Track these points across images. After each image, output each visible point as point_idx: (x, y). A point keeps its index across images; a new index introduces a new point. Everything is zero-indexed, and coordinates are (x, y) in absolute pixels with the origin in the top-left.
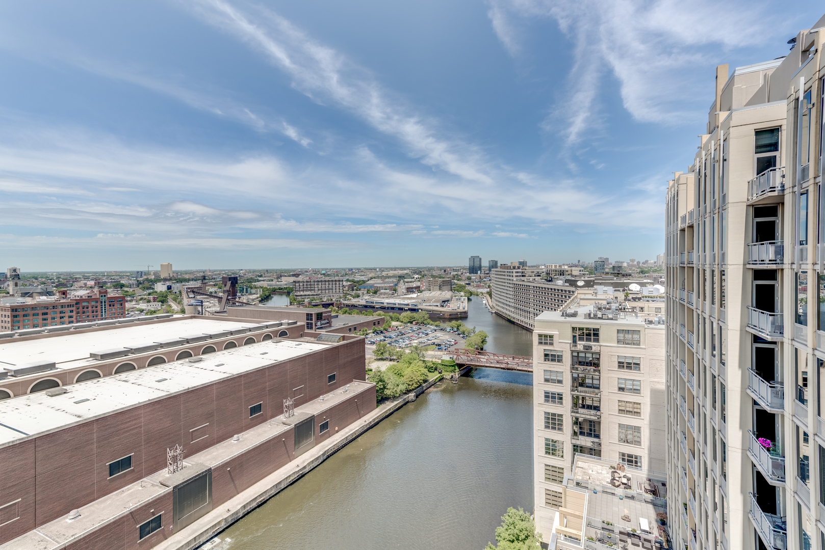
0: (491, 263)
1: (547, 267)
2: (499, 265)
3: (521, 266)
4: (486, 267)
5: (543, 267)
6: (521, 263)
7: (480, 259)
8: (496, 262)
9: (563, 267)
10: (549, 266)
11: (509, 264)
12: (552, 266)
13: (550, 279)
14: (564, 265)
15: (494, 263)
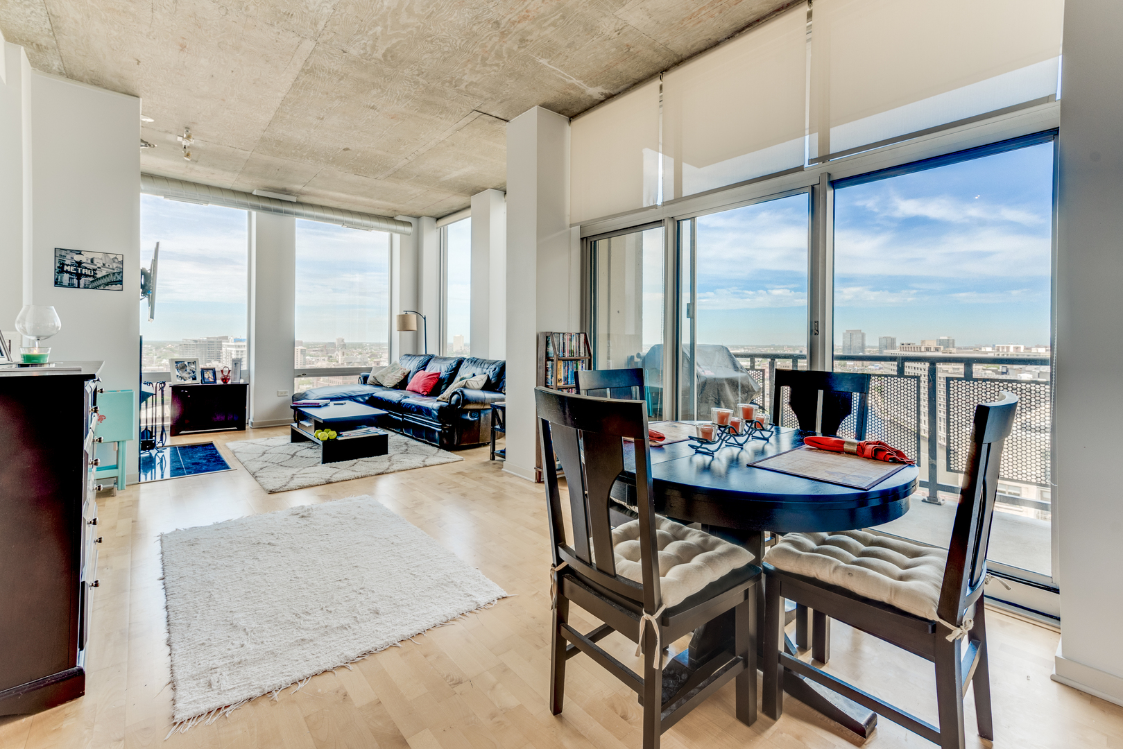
0: (884, 342)
1: (998, 350)
2: (898, 344)
3: (942, 348)
4: (873, 347)
5: (989, 349)
6: (941, 342)
7: (863, 335)
8: (893, 341)
9: (1034, 350)
10: (1003, 348)
11: (918, 344)
12: (1008, 348)
13: (1005, 371)
14: (1038, 346)
15: (889, 341)
